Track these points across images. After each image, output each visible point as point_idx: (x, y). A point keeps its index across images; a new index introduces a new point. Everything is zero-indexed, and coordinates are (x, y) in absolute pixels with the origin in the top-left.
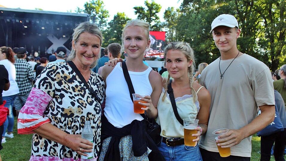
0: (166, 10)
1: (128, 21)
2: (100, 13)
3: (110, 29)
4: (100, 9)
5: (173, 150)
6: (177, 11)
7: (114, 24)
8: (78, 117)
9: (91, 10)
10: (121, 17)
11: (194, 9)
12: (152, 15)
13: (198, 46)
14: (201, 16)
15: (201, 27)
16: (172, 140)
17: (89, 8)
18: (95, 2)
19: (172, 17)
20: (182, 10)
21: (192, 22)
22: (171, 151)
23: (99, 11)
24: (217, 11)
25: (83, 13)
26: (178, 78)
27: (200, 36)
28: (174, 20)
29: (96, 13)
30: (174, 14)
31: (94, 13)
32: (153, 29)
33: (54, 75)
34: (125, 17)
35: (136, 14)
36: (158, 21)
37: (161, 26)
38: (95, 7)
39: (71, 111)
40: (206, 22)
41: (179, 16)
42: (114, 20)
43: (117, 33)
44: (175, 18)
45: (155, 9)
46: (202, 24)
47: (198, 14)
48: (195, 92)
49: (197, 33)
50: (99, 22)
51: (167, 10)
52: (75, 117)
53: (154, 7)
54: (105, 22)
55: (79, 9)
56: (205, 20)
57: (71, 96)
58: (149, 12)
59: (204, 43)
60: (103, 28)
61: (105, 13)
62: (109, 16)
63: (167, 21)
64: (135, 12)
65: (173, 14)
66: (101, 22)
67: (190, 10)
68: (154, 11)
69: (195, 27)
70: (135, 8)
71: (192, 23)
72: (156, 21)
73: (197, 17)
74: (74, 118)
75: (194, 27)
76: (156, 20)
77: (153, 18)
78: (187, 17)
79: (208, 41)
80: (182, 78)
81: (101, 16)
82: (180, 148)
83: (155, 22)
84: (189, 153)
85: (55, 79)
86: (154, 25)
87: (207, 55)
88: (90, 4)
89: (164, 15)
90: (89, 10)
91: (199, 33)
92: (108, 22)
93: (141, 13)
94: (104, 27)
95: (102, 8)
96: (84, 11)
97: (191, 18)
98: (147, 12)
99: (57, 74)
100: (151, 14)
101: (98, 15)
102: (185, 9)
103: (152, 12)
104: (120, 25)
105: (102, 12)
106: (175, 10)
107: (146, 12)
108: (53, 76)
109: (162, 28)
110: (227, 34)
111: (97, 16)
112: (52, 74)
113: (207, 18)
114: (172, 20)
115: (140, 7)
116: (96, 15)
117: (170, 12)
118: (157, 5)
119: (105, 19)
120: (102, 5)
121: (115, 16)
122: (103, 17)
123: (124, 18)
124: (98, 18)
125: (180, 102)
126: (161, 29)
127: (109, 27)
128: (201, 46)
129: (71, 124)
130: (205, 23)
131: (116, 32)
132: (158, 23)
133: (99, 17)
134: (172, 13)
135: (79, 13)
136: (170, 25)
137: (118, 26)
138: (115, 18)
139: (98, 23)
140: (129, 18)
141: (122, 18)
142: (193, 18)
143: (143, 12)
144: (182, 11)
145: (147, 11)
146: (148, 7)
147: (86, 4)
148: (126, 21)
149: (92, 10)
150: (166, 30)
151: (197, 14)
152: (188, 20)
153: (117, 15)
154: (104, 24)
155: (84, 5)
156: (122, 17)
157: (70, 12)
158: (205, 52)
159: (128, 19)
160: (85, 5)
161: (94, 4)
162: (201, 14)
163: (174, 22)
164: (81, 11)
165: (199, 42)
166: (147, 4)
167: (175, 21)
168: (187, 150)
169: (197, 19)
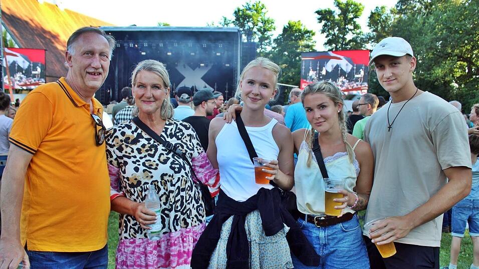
0: (372, 13)
1: (307, 35)
2: (260, 24)
3: (277, 49)
4: (260, 17)
5: (325, 232)
6: (392, 12)
7: (284, 40)
8: (148, 183)
9: (244, 19)
10: (294, 29)
11: (423, 7)
12: (347, 23)
13: (429, 73)
14: (433, 20)
15: (435, 38)
16: (323, 218)
17: (241, 17)
18: (251, 7)
19: (383, 23)
20: (400, 10)
21: (417, 31)
22: (322, 234)
23: (258, 21)
24: (465, 8)
25: (232, 26)
26: (326, 130)
27: (433, 54)
28: (386, 29)
29: (253, 24)
30: (386, 19)
31: (250, 24)
32: (350, 47)
33: (111, 140)
34: (302, 28)
35: (320, 22)
36: (358, 31)
37: (364, 41)
38: (251, 14)
39: (136, 179)
40: (444, 29)
41: (396, 21)
42: (283, 35)
43: (288, 56)
44: (389, 25)
45: (352, 12)
46: (436, 34)
47: (429, 15)
48: (350, 149)
49: (427, 50)
50: (259, 38)
51: (374, 12)
52: (144, 184)
53: (350, 8)
54: (268, 38)
55: (225, 19)
56: (442, 25)
57: (135, 160)
58: (342, 18)
59: (439, 66)
60: (265, 49)
61: (268, 23)
62: (274, 29)
63: (374, 31)
64: (319, 19)
65: (384, 18)
66: (262, 39)
67: (416, 9)
68: (351, 16)
69: (424, 40)
70: (318, 12)
71: (417, 33)
72: (355, 32)
73: (426, 20)
74: (143, 186)
75: (420, 40)
76: (356, 30)
77: (350, 27)
78: (409, 23)
79: (447, 62)
80: (330, 131)
81: (262, 29)
82: (336, 228)
83: (354, 34)
84: (348, 236)
85: (114, 145)
86: (351, 39)
87: (446, 86)
88: (243, 11)
89: (368, 20)
90: (242, 21)
91: (431, 48)
92: (273, 38)
93: (328, 20)
94: (267, 47)
95: (263, 16)
96: (234, 22)
97: (416, 23)
98: (340, 18)
99: (114, 138)
100: (345, 21)
101: (257, 27)
102: (405, 8)
103: (347, 17)
104: (293, 42)
105: (262, 23)
106: (387, 11)
107: (337, 17)
108: (110, 142)
109: (366, 44)
110: (394, 67)
111: (255, 30)
112: (109, 140)
113: (446, 22)
114: (383, 28)
115: (327, 10)
116: (253, 28)
117: (379, 15)
118: (355, 5)
119: (268, 34)
120: (263, 11)
121: (284, 28)
122: (265, 30)
123: (300, 31)
124: (257, 32)
125: (330, 164)
126: (363, 46)
127: (276, 45)
128: (435, 72)
129: (142, 195)
130: (442, 30)
131: (286, 53)
132: (359, 36)
133: (259, 30)
134: (382, 17)
135: (226, 26)
136: (379, 38)
137: (290, 43)
138: (285, 30)
139: (257, 40)
140: (309, 29)
141: (296, 31)
142: (419, 23)
143: (332, 19)
144: (401, 12)
145: (339, 15)
146: (341, 8)
147: (237, 10)
148: (303, 35)
149: (247, 20)
150: (372, 46)
151: (427, 15)
152: (410, 27)
153: (288, 25)
154: (266, 41)
155: (234, 12)
156: (297, 29)
157: (212, 26)
158: (442, 82)
159: (307, 32)
160: (236, 12)
161: (250, 9)
162: (434, 15)
163: (386, 32)
164: (229, 22)
165: (431, 65)
166: (339, 5)
167: (388, 29)
168: (345, 232)
169: (426, 24)
